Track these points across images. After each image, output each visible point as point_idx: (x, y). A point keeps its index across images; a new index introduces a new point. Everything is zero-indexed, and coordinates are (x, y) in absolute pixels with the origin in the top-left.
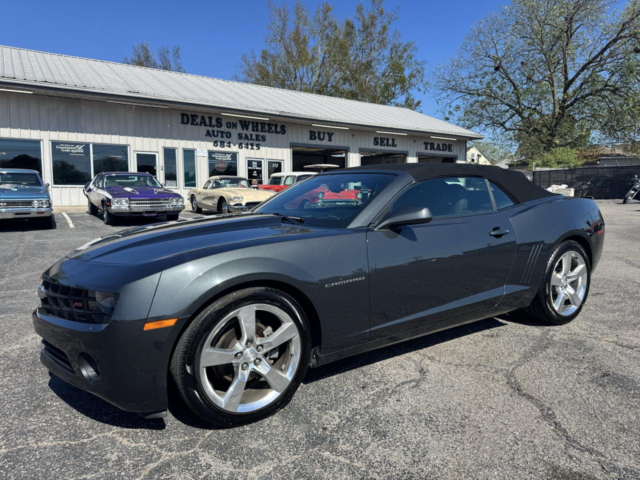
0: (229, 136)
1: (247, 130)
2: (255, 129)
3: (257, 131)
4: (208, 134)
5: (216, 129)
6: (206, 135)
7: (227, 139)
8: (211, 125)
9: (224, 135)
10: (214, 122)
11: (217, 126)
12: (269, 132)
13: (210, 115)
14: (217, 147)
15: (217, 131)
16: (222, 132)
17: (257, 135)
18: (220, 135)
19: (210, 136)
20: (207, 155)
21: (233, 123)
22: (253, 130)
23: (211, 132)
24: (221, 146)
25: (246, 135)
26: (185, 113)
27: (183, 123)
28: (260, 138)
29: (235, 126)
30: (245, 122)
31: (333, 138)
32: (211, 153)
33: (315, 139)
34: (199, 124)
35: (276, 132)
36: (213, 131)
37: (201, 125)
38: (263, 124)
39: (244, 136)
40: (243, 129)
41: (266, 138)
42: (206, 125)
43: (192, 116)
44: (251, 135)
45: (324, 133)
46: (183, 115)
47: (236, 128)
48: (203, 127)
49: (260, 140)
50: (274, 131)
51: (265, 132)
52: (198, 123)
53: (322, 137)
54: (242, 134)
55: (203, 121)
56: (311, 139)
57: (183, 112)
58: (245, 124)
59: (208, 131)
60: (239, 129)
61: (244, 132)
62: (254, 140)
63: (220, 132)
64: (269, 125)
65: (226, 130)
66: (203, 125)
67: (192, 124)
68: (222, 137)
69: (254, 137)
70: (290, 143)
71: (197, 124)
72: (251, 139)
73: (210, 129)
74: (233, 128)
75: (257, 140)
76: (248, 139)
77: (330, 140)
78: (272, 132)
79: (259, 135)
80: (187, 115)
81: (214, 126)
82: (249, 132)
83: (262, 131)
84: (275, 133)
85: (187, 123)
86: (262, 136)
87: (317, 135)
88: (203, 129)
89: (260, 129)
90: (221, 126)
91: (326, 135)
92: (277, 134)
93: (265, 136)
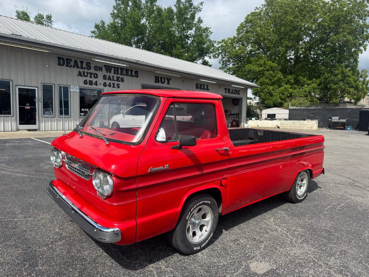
0: (96, 76)
1: (110, 72)
2: (116, 72)
3: (118, 74)
4: (80, 74)
5: (86, 71)
6: (78, 75)
7: (95, 79)
8: (82, 68)
9: (93, 76)
10: (84, 65)
11: (88, 69)
12: (126, 75)
13: (81, 60)
14: (87, 85)
15: (87, 73)
16: (91, 74)
17: (117, 77)
18: (89, 75)
19: (81, 76)
20: (78, 91)
21: (99, 67)
22: (115, 73)
23: (82, 73)
24: (89, 84)
25: (109, 76)
26: (62, 57)
27: (59, 64)
28: (120, 79)
29: (101, 69)
31: (170, 82)
32: (81, 90)
33: (158, 82)
34: (73, 66)
35: (132, 76)
36: (84, 72)
37: (74, 67)
38: (122, 69)
39: (107, 77)
40: (107, 72)
41: (124, 80)
42: (78, 67)
43: (67, 60)
44: (113, 77)
45: (164, 78)
46: (59, 58)
47: (102, 71)
48: (76, 68)
49: (119, 81)
50: (130, 75)
51: (124, 75)
52: (71, 65)
53: (163, 81)
54: (106, 76)
55: (76, 64)
56: (156, 82)
57: (59, 56)
58: (108, 68)
59: (80, 72)
60: (104, 72)
61: (108, 74)
62: (115, 81)
63: (90, 73)
64: (127, 70)
65: (94, 72)
66: (76, 67)
67: (67, 66)
68: (91, 77)
69: (115, 78)
70: (142, 84)
71: (71, 66)
72: (113, 80)
73: (82, 70)
74: (99, 71)
75: (117, 81)
76: (111, 80)
77: (168, 83)
79: (119, 77)
80: (63, 59)
81: (84, 69)
82: (112, 74)
83: (121, 74)
85: (63, 65)
86: (121, 78)
87: (160, 79)
88: (76, 71)
89: (120, 72)
90: (90, 69)
91: (166, 80)
92: (132, 77)
93: (123, 78)
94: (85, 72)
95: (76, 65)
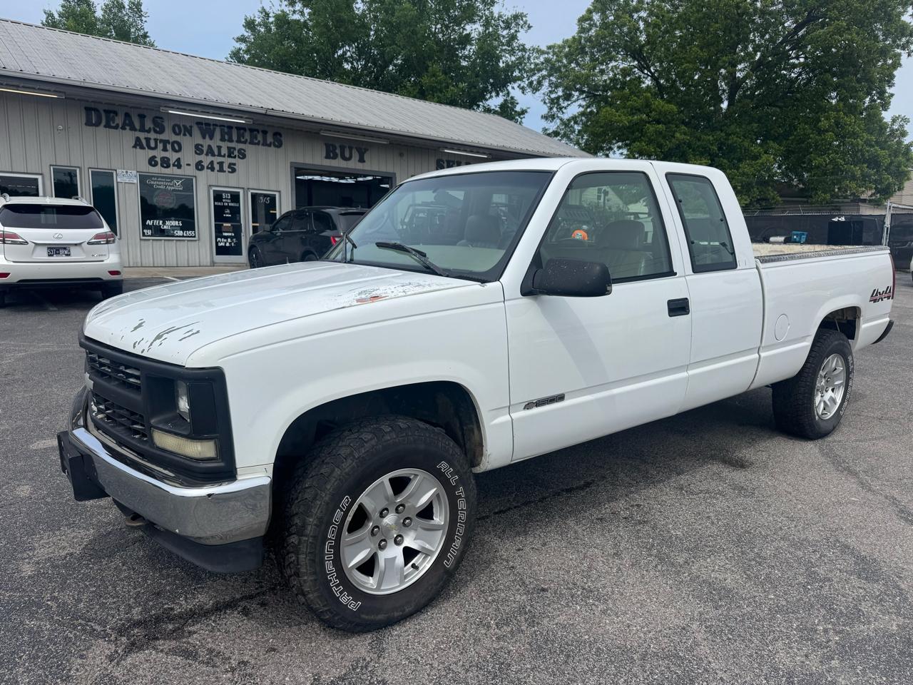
0: (177, 148)
1: (211, 138)
2: (226, 137)
3: (231, 140)
4: (138, 144)
5: (152, 135)
6: (135, 147)
7: (174, 153)
8: (142, 129)
9: (169, 147)
10: (149, 124)
11: (156, 132)
12: (252, 143)
13: (141, 112)
14: (157, 167)
15: (156, 140)
16: (165, 142)
17: (229, 148)
18: (160, 146)
19: (142, 148)
20: (136, 181)
21: (184, 126)
22: (222, 139)
23: (144, 142)
24: (162, 166)
25: (210, 147)
26: (93, 105)
27: (89, 123)
28: (236, 153)
29: (188, 131)
30: (208, 125)
31: (366, 157)
32: (143, 179)
33: (335, 157)
34: (120, 126)
35: (265, 144)
36: (148, 140)
37: (123, 128)
38: (240, 128)
39: (205, 149)
40: (204, 138)
41: (246, 153)
42: (133, 129)
43: (107, 112)
44: (219, 148)
45: (351, 149)
46: (88, 110)
47: (191, 135)
48: (128, 131)
49: (235, 157)
50: (261, 142)
51: (245, 142)
52: (118, 125)
53: (347, 155)
54: (202, 146)
55: (127, 122)
56: (328, 157)
57: (88, 105)
58: (207, 129)
59: (138, 139)
60: (197, 138)
61: (206, 143)
62: (224, 156)
63: (161, 141)
64: (252, 131)
65: (174, 138)
66: (128, 128)
67: (108, 126)
68: (165, 149)
69: (224, 151)
70: (291, 163)
71: (116, 127)
72: (220, 155)
73: (142, 136)
74: (185, 135)
75: (229, 156)
76: (213, 155)
77: (362, 160)
78: (258, 144)
79: (234, 149)
80: (96, 110)
81: (149, 131)
82: (216, 142)
83: (239, 141)
84: (263, 145)
85: (97, 124)
86: (239, 151)
87: (338, 151)
88: (129, 137)
89: (235, 138)
90: (162, 131)
91: (354, 151)
92: (267, 147)
93: (244, 150)
94: (150, 139)
95: (128, 124)
